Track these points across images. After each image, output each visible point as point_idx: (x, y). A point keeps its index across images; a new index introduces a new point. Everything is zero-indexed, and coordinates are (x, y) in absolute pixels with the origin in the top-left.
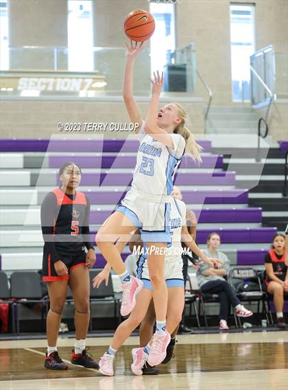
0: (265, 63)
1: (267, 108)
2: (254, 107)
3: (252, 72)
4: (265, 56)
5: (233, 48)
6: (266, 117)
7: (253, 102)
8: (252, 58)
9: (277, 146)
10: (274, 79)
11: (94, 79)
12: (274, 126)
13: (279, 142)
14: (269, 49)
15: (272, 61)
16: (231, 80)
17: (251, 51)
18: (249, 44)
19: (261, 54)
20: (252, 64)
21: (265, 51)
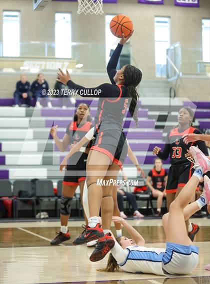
0: (175, 53)
1: (175, 81)
2: (169, 80)
3: (167, 59)
4: (175, 49)
6: (175, 87)
7: (168, 77)
8: (167, 50)
9: (181, 104)
10: (180, 63)
11: (70, 62)
12: (180, 91)
13: (183, 102)
14: (177, 45)
15: (179, 51)
16: (155, 64)
17: (167, 45)
18: (166, 42)
19: (172, 48)
20: (167, 54)
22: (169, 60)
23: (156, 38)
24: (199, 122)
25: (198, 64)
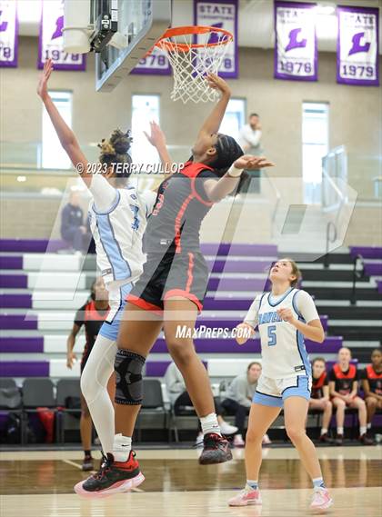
0: (337, 164)
1: (337, 211)
2: (325, 210)
3: (323, 174)
4: (337, 156)
5: (304, 147)
6: (337, 221)
7: (324, 205)
8: (324, 159)
9: (347, 251)
11: (156, 178)
13: (350, 247)
14: (341, 150)
15: (344, 161)
17: (324, 151)
18: (322, 144)
19: (332, 155)
20: (323, 165)
21: (338, 152)
22: (326, 174)
23: (305, 139)
24: (377, 281)
25: (377, 184)
